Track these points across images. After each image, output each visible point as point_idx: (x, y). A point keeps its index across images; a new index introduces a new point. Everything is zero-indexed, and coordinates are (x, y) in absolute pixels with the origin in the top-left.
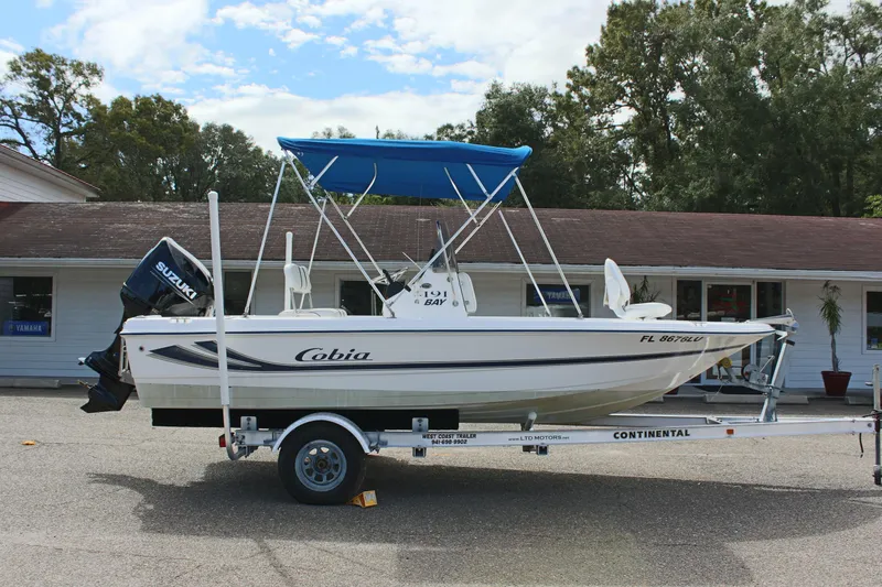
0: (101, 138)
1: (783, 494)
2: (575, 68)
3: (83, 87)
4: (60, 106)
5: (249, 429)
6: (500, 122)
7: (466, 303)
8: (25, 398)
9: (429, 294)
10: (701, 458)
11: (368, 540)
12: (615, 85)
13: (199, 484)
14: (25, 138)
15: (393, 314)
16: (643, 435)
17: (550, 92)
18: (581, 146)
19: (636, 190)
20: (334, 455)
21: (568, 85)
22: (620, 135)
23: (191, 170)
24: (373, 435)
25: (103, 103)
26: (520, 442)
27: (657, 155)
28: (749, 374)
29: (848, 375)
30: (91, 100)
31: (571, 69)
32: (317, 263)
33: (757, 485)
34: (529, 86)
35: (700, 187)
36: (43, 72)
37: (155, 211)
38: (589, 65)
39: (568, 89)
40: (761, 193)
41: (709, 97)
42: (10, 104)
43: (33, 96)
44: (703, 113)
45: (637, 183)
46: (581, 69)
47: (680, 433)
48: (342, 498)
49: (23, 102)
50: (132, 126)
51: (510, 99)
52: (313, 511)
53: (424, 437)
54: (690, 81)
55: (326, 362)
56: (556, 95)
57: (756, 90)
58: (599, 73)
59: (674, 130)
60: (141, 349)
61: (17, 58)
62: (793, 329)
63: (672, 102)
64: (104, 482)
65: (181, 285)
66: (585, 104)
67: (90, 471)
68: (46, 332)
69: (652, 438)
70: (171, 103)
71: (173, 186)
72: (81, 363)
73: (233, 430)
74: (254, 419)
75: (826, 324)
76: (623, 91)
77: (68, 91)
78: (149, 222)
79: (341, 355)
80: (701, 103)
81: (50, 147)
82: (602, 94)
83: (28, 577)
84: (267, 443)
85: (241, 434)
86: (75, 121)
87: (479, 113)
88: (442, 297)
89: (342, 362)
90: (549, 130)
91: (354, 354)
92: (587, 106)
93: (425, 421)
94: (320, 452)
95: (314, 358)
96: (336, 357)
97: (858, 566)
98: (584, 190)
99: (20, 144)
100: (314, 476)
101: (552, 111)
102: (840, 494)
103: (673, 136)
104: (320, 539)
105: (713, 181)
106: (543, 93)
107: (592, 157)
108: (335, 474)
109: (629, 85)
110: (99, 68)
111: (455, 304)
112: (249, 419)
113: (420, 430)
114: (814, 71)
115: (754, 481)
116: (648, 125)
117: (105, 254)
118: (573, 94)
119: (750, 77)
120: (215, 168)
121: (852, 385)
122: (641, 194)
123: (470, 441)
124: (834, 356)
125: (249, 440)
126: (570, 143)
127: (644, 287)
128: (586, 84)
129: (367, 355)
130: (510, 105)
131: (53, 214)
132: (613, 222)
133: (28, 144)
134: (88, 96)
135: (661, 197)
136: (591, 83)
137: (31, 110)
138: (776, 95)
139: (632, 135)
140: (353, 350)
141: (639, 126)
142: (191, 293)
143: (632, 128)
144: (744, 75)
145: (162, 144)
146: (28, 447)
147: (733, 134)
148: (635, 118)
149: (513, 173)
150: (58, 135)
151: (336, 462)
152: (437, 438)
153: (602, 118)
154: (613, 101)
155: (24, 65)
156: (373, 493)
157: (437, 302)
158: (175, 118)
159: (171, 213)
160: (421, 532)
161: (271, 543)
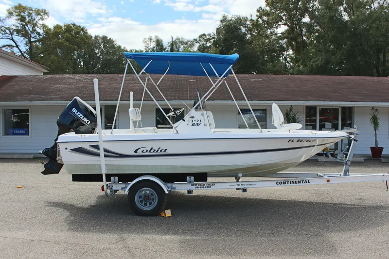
0: (49, 43)
1: (352, 209)
2: (260, 8)
3: (40, 20)
4: (31, 29)
5: (115, 182)
6: (226, 33)
7: (210, 125)
8: (18, 164)
9: (193, 121)
10: (316, 190)
11: (167, 233)
12: (278, 15)
13: (94, 206)
14: (16, 44)
15: (177, 131)
16: (289, 183)
17: (249, 19)
18: (264, 43)
19: (288, 62)
20: (152, 195)
21: (257, 16)
22: (281, 38)
23: (90, 56)
24: (169, 185)
25: (49, 27)
26: (234, 187)
27: (297, 47)
28: (337, 154)
29: (382, 149)
30: (44, 26)
31: (258, 8)
32: (145, 102)
33: (340, 204)
34: (240, 16)
35: (316, 61)
36: (22, 14)
37: (73, 79)
38: (266, 6)
39: (257, 17)
40: (344, 63)
41: (321, 21)
42: (9, 29)
43: (19, 25)
44: (318, 28)
45: (288, 59)
46: (263, 8)
47: (306, 182)
48: (156, 213)
49: (14, 28)
50: (63, 37)
51: (231, 22)
52: (143, 219)
53: (192, 185)
54: (313, 13)
55: (148, 153)
56: (251, 20)
57: (342, 17)
58: (271, 10)
59: (305, 35)
60: (66, 149)
61: (10, 8)
62: (357, 134)
63: (304, 23)
64: (52, 206)
65: (83, 118)
66: (265, 24)
67: (46, 200)
68: (27, 133)
69: (293, 184)
70: (80, 26)
71: (82, 64)
72: (40, 153)
73: (108, 183)
74: (117, 178)
75: (372, 126)
76: (282, 18)
77: (34, 22)
78: (70, 84)
79: (155, 150)
80: (317, 23)
81: (27, 47)
82: (272, 20)
83: (19, 255)
84: (123, 189)
85: (111, 185)
86: (38, 36)
87: (217, 29)
88: (199, 122)
89: (155, 153)
90: (249, 36)
91: (160, 149)
92: (266, 25)
93: (192, 178)
94: (146, 193)
95: (142, 152)
96: (152, 151)
97: (384, 246)
98: (264, 63)
99: (14, 47)
100: (143, 203)
101: (250, 27)
102: (377, 208)
103: (304, 38)
104: (146, 233)
105: (322, 58)
106: (246, 19)
107: (268, 48)
108: (153, 202)
109: (284, 15)
110: (47, 12)
111: (205, 125)
112: (115, 178)
113: (190, 182)
114: (368, 7)
115: (339, 202)
116: (293, 33)
117: (51, 99)
118: (259, 19)
119: (340, 11)
120: (100, 55)
121: (384, 153)
122: (289, 64)
123: (212, 187)
124: (376, 141)
125: (115, 187)
126: (258, 42)
127: (291, 110)
128: (265, 15)
129: (166, 150)
130: (231, 25)
131: (28, 81)
132: (277, 80)
133: (17, 46)
134: (43, 24)
135: (299, 66)
136: (267, 14)
137: (18, 31)
138: (351, 19)
139: (286, 38)
140: (160, 148)
141: (289, 34)
142: (88, 122)
143: (286, 35)
144: (337, 10)
145: (76, 45)
146: (19, 189)
147: (332, 37)
148: (288, 30)
149: (230, 67)
150: (30, 42)
151: (153, 197)
152: (197, 186)
153: (272, 30)
154: (277, 22)
155: (14, 11)
156: (169, 210)
157: (197, 125)
158: (82, 33)
159: (80, 80)
160: (191, 229)
161: (125, 236)
